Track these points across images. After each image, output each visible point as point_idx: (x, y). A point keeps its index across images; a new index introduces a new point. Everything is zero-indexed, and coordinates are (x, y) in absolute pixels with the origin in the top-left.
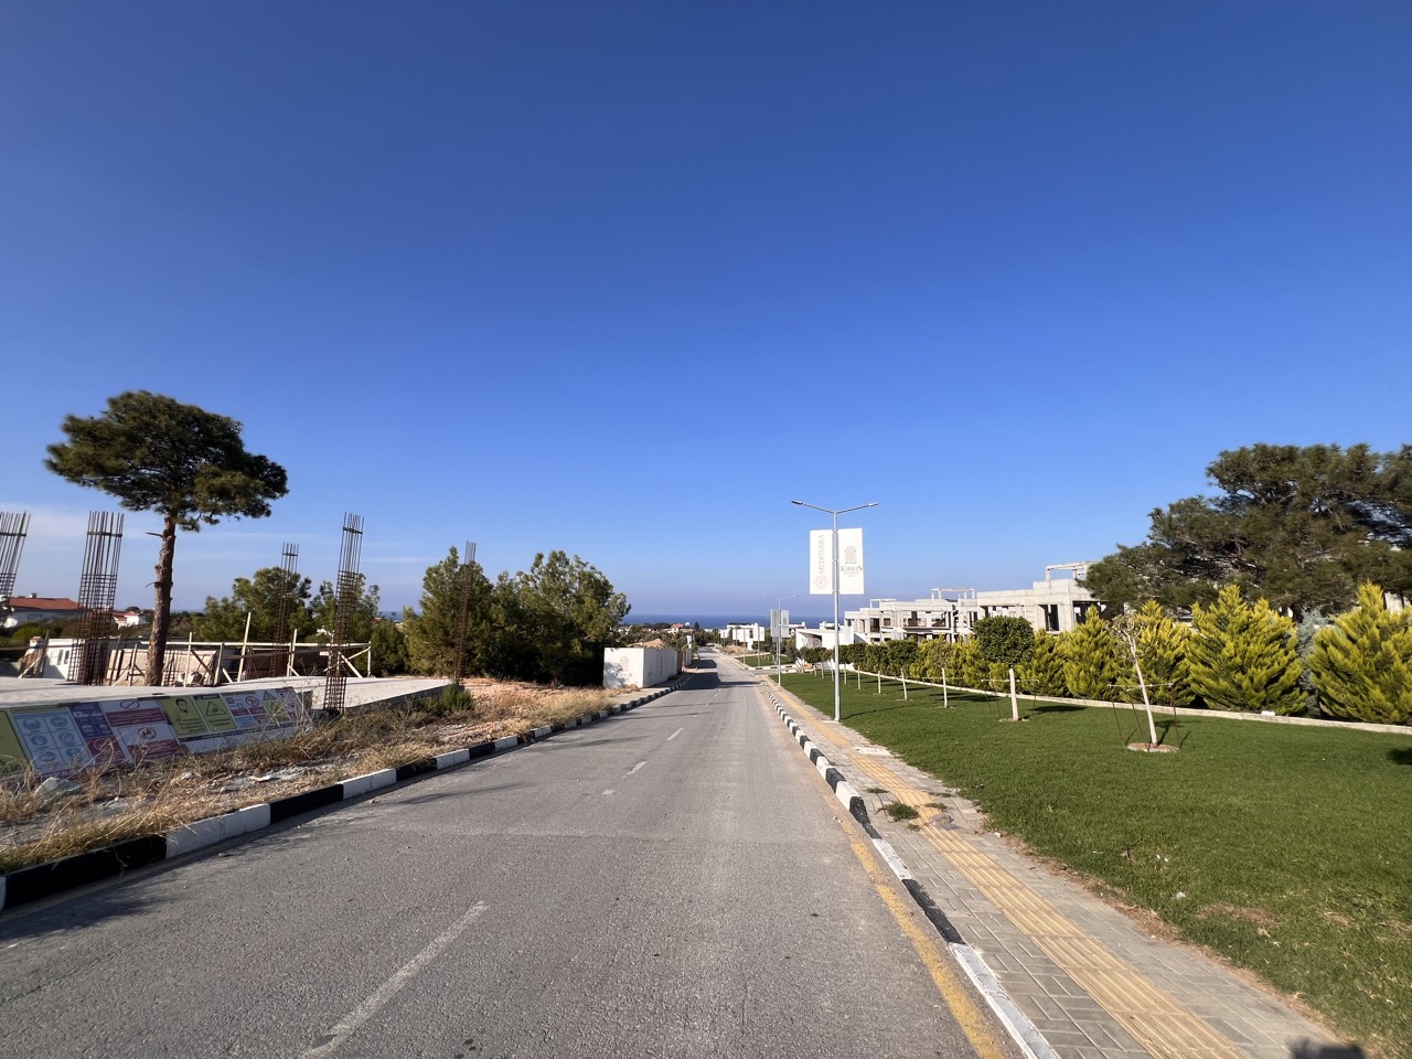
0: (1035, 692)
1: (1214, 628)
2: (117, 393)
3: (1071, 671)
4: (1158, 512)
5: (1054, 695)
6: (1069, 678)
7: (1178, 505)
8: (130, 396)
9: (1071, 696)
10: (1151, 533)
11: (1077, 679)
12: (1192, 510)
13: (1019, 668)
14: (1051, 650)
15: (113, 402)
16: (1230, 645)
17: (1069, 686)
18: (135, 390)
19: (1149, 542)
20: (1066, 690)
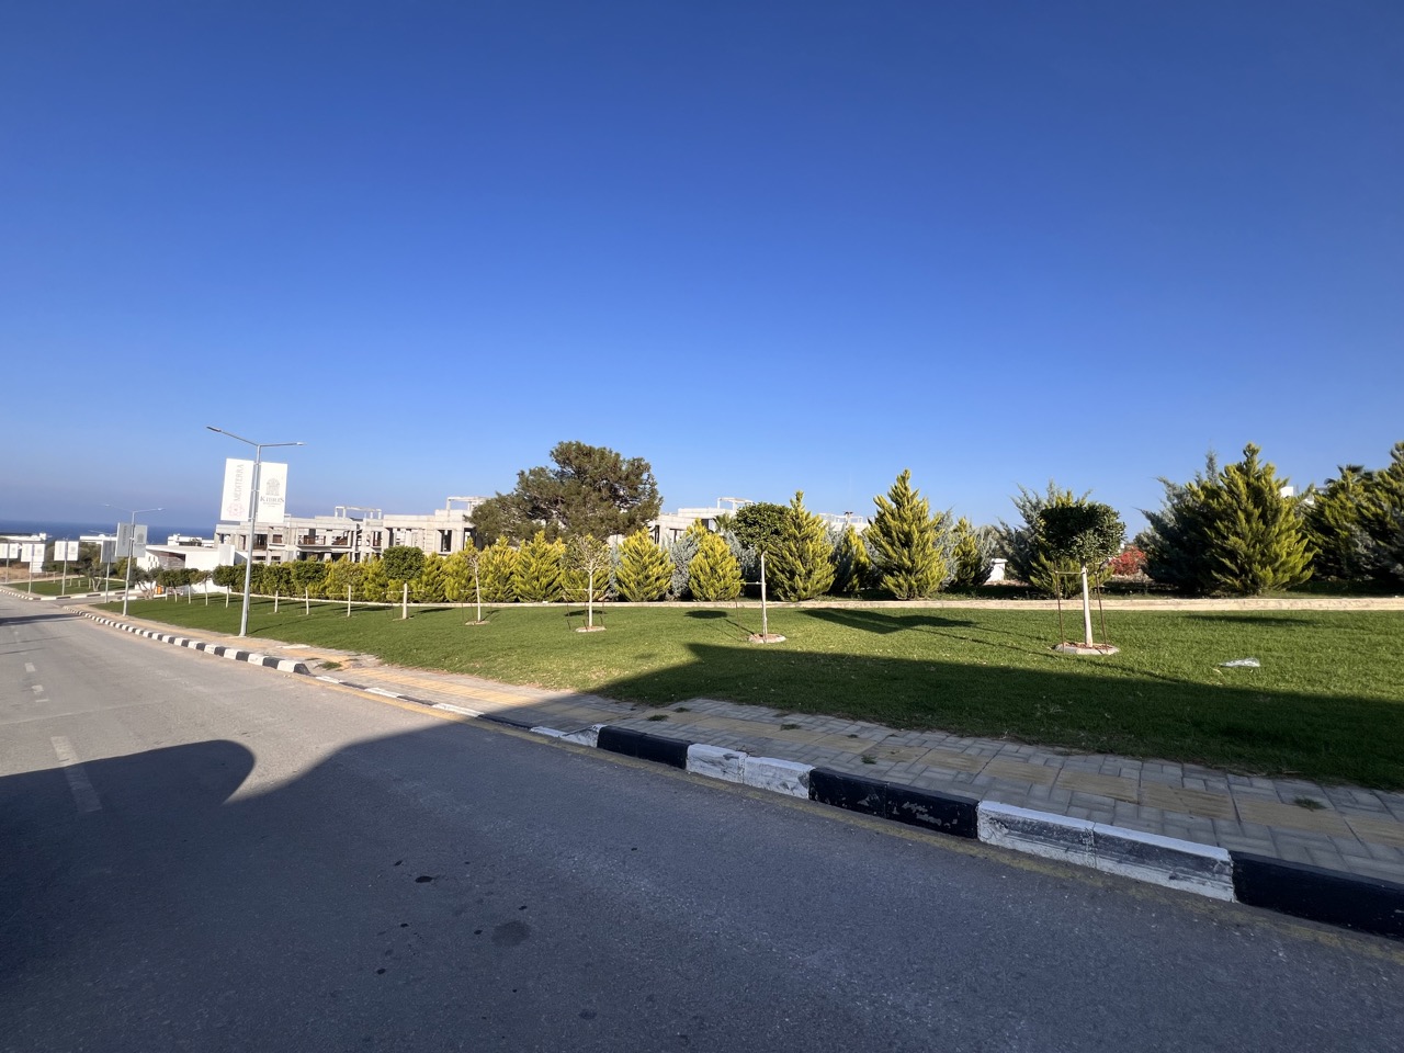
0: (423, 601)
1: (529, 556)
3: (449, 582)
4: (523, 473)
5: (436, 601)
6: (448, 589)
7: (534, 471)
9: (448, 602)
10: (516, 487)
11: (452, 589)
12: (541, 476)
13: (413, 583)
14: (438, 569)
16: (534, 565)
17: (446, 594)
19: (515, 493)
20: (445, 598)
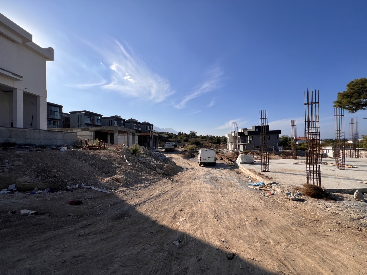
2: (348, 83)
8: (352, 82)
15: (348, 86)
18: (353, 80)
